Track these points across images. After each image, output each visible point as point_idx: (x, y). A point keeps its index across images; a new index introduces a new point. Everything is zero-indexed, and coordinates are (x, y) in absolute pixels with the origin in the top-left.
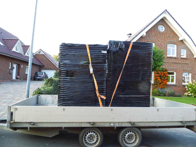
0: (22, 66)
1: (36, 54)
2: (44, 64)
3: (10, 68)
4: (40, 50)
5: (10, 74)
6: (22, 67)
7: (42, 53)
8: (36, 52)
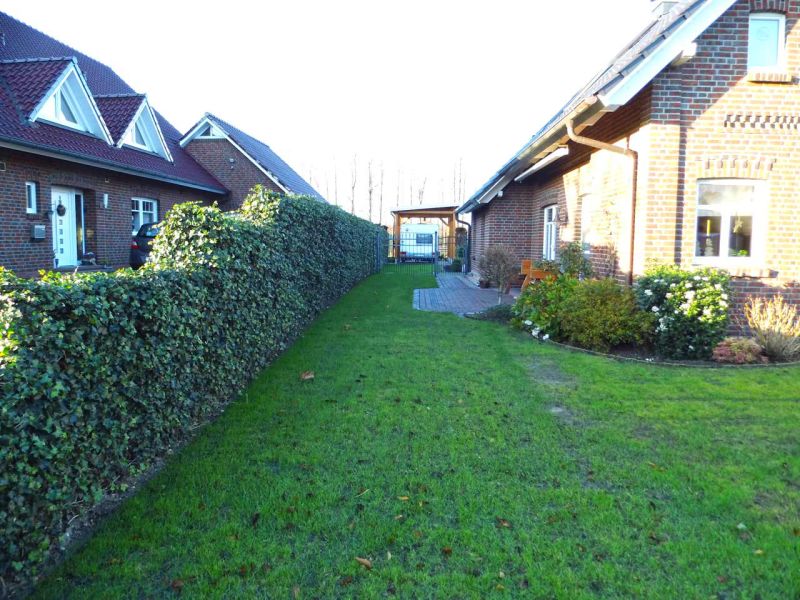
0: (106, 196)
1: (192, 141)
2: (229, 186)
3: (32, 210)
4: (207, 120)
5: (33, 240)
6: (106, 202)
7: (217, 133)
8: (191, 130)
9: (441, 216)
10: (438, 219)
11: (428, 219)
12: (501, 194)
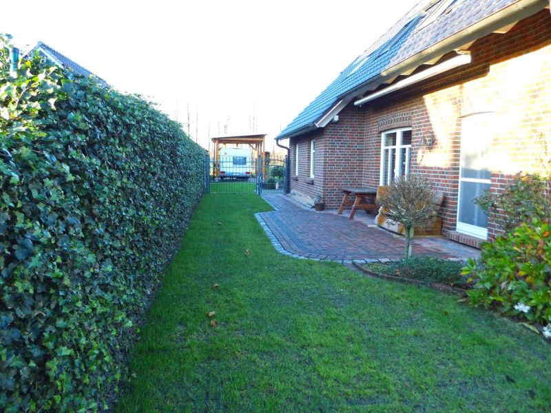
9: (249, 142)
10: (248, 145)
11: (239, 145)
12: (336, 118)
